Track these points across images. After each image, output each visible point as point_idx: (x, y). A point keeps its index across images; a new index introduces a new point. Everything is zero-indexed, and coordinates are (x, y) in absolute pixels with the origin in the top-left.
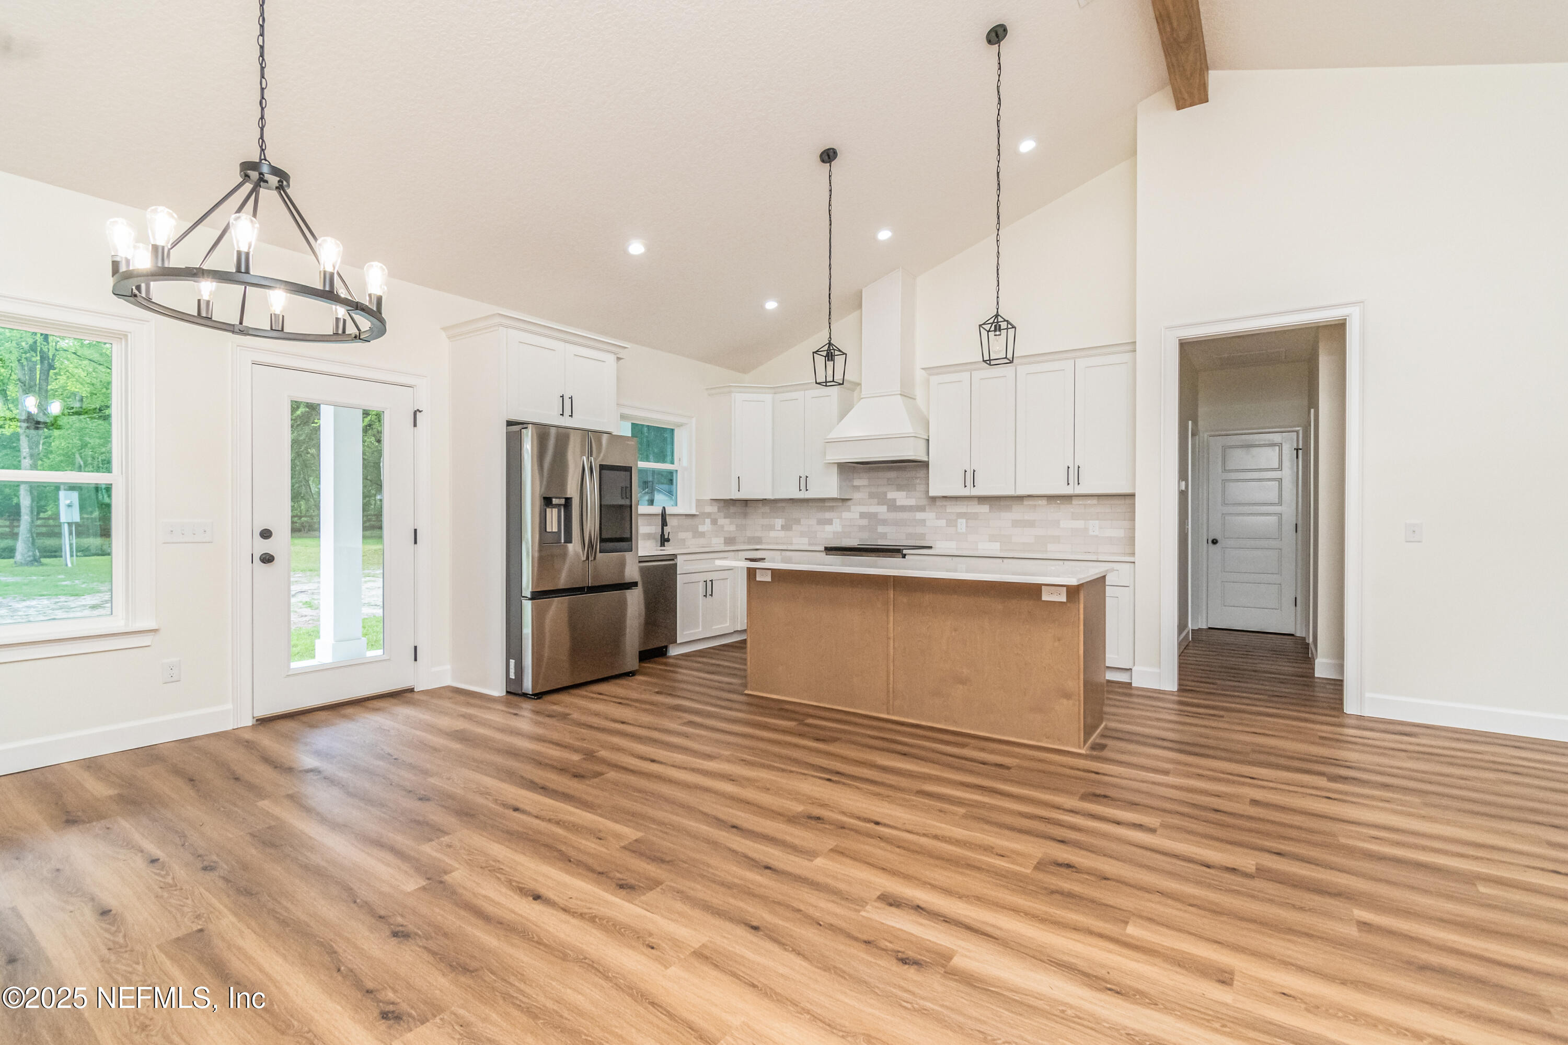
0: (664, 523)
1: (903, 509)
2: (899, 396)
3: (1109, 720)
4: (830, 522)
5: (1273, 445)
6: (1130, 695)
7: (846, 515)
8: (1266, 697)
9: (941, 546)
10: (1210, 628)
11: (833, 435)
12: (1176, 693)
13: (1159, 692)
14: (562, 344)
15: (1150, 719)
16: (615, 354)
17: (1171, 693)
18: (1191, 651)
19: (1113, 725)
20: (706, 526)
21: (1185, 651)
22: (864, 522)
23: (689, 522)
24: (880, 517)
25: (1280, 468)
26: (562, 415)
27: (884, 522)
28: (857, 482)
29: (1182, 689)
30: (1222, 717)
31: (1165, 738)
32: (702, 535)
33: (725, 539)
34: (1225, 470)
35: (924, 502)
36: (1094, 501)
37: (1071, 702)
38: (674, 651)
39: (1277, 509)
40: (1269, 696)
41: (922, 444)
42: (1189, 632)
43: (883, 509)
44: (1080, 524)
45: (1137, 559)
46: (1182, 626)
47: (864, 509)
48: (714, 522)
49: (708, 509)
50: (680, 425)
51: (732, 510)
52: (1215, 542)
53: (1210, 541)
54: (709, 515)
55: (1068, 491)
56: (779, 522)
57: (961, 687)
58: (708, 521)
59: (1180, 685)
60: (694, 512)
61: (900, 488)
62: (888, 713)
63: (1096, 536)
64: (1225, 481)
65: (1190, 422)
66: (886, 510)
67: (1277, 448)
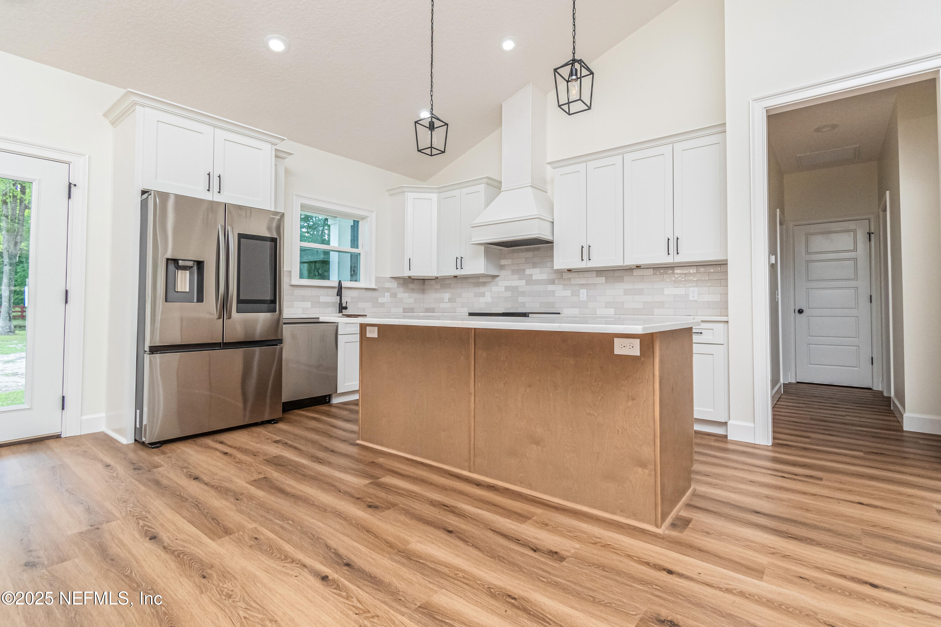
0: (339, 294)
1: (538, 282)
2: (530, 187)
3: (699, 482)
4: (483, 295)
5: (848, 231)
6: (726, 450)
7: (495, 289)
8: (861, 454)
9: (566, 312)
10: (798, 382)
11: (480, 220)
12: (771, 448)
13: (754, 446)
14: (211, 129)
15: (742, 481)
16: (273, 144)
17: (765, 448)
18: (783, 403)
19: (702, 489)
20: (386, 298)
21: (779, 403)
22: (509, 294)
23: (369, 294)
24: (520, 289)
25: (855, 250)
26: (209, 190)
27: (523, 294)
28: (503, 262)
29: (777, 444)
30: (821, 479)
31: (758, 509)
32: (382, 305)
33: (404, 309)
34: (808, 253)
35: (553, 276)
36: (692, 270)
37: (647, 471)
38: (335, 401)
39: (853, 283)
40: (865, 453)
41: (549, 225)
42: (781, 386)
43: (523, 283)
44: (681, 291)
45: (730, 319)
46: (775, 381)
47: (508, 283)
48: (394, 295)
49: (388, 285)
50: (364, 218)
51: (411, 286)
52: (801, 311)
53: (797, 311)
54: (388, 290)
55: (669, 260)
56: (446, 296)
57: (535, 446)
58: (387, 294)
59: (774, 438)
60: (373, 286)
61: (534, 265)
62: (470, 471)
63: (696, 301)
64: (808, 262)
65: (778, 210)
66: (525, 284)
67: (852, 233)
